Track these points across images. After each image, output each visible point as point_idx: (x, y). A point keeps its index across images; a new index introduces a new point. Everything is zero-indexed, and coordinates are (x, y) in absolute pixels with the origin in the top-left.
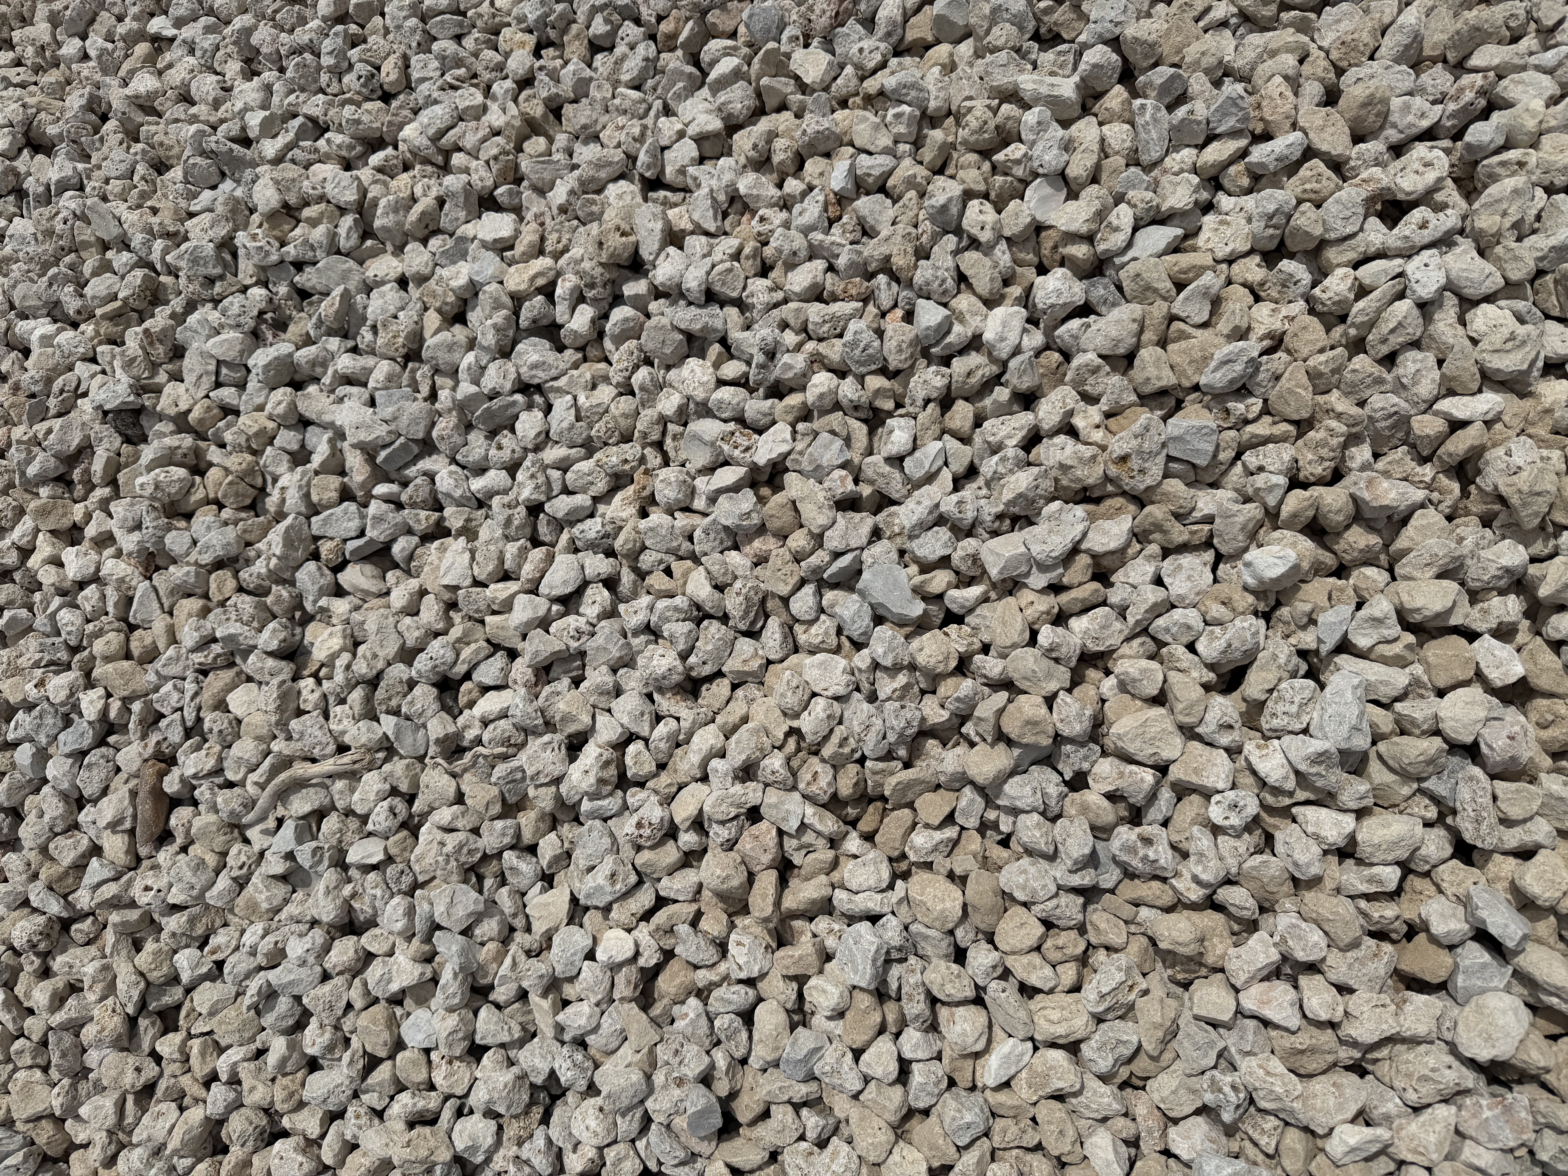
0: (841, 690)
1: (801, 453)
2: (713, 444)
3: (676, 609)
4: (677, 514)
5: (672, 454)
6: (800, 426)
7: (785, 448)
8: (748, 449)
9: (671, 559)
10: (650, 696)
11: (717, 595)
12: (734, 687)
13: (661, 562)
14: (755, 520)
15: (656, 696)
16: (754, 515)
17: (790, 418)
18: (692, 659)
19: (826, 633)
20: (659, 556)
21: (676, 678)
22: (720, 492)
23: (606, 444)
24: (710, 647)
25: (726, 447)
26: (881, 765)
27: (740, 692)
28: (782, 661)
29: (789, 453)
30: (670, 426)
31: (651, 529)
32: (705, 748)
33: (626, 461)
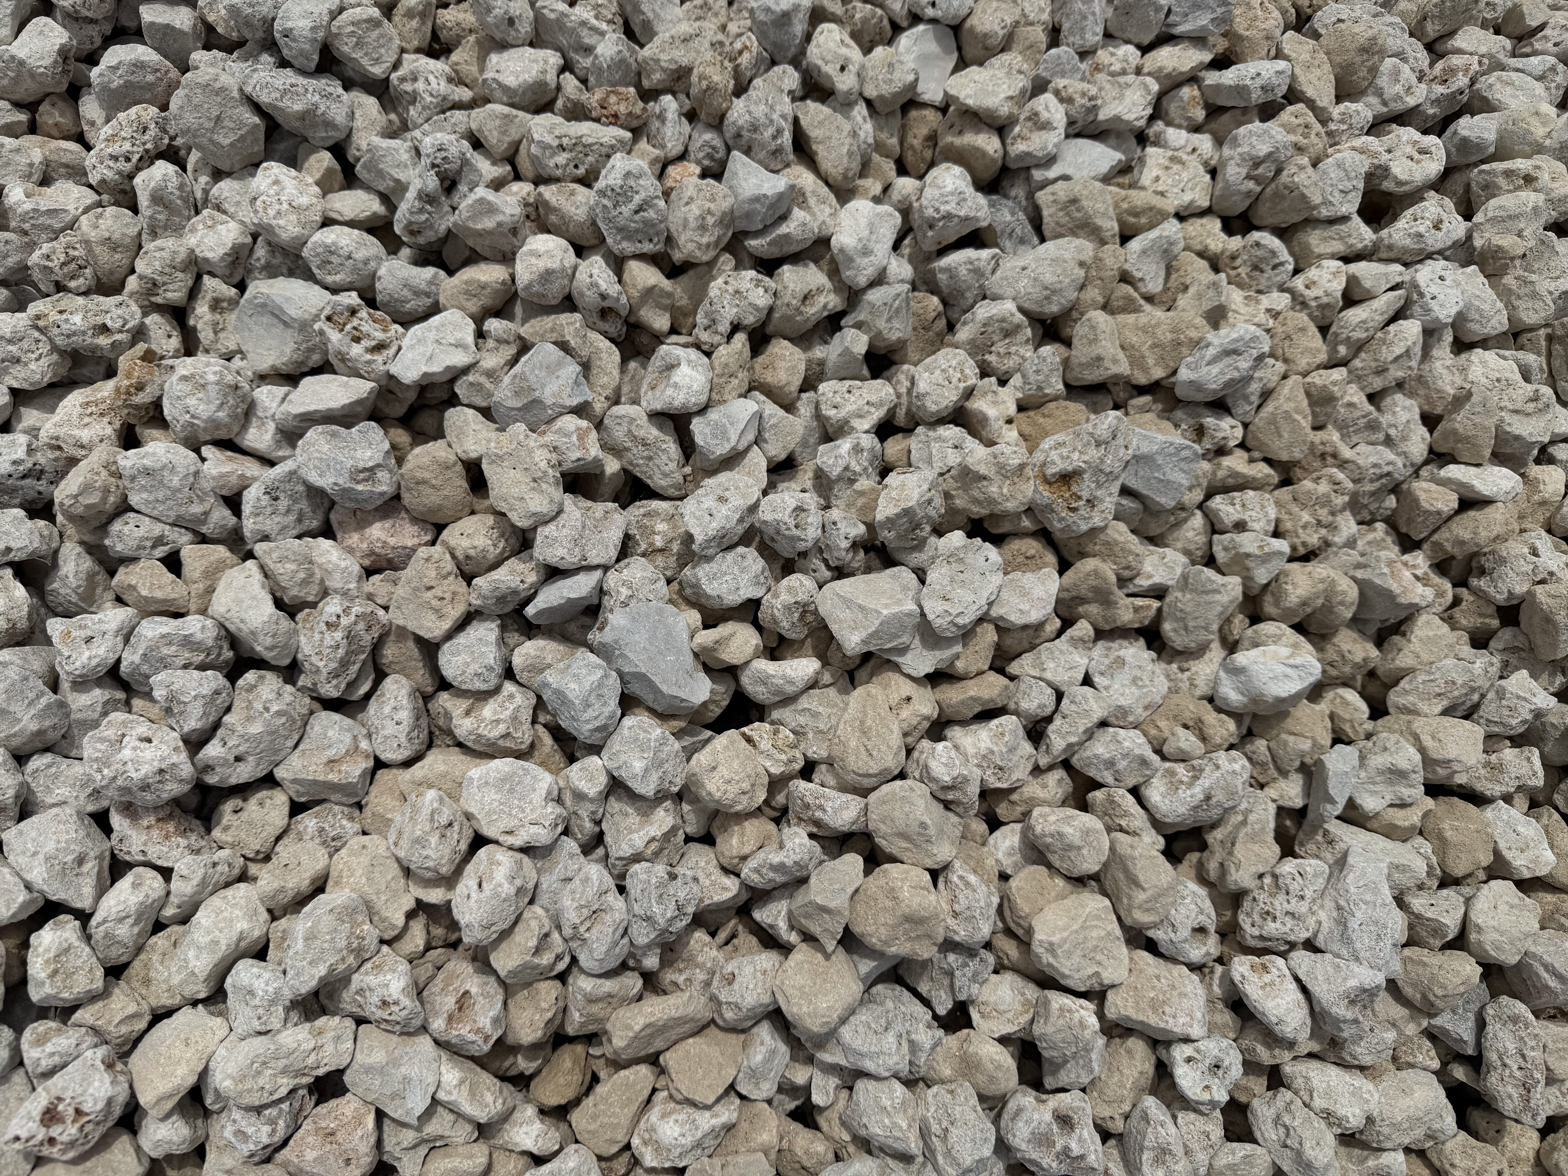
0: (541, 835)
1: (490, 374)
2: (304, 326)
3: (187, 642)
4: (206, 451)
5: (205, 335)
6: (493, 325)
7: (460, 359)
8: (380, 347)
9: (182, 538)
10: (101, 820)
11: (285, 623)
12: (297, 809)
13: (159, 541)
14: (384, 484)
15: (116, 820)
16: (382, 475)
17: (474, 306)
18: (213, 750)
19: (514, 719)
20: (158, 529)
21: (173, 789)
22: (311, 419)
23: (60, 287)
24: (256, 728)
25: (334, 336)
26: (608, 986)
27: (308, 822)
28: (408, 764)
29: (465, 370)
30: (208, 282)
31: (148, 472)
32: (226, 941)
33: (104, 329)
